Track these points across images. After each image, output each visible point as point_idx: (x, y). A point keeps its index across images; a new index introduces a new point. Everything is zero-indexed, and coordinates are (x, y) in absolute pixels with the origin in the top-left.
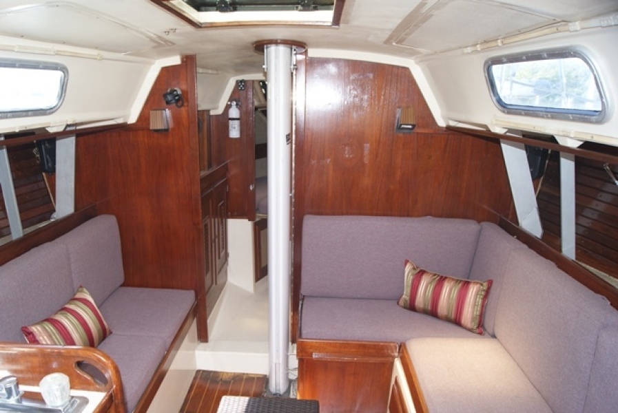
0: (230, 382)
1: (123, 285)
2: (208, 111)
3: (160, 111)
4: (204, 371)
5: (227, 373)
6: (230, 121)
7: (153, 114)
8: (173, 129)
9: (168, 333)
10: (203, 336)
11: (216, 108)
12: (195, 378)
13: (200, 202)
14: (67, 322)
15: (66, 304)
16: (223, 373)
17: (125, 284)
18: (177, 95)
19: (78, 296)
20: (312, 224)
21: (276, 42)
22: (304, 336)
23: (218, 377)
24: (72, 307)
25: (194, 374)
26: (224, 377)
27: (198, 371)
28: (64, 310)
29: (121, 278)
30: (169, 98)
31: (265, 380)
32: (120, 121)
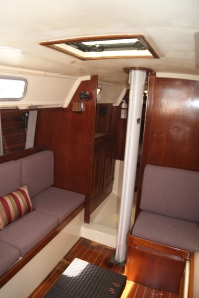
0: (95, 248)
1: (52, 186)
2: (112, 104)
3: (77, 103)
4: (84, 238)
5: (96, 243)
6: (122, 110)
7: (75, 104)
8: (84, 112)
10: (87, 220)
11: (116, 103)
12: (78, 241)
13: (93, 150)
14: (9, 201)
15: (15, 191)
16: (94, 242)
17: (53, 186)
18: (86, 95)
19: (21, 188)
20: (149, 170)
21: (134, 68)
22: (133, 234)
23: (90, 243)
24: (15, 193)
25: (78, 239)
26: (93, 245)
27: (81, 238)
28: (11, 194)
30: (82, 96)
31: (113, 251)
32: (60, 106)
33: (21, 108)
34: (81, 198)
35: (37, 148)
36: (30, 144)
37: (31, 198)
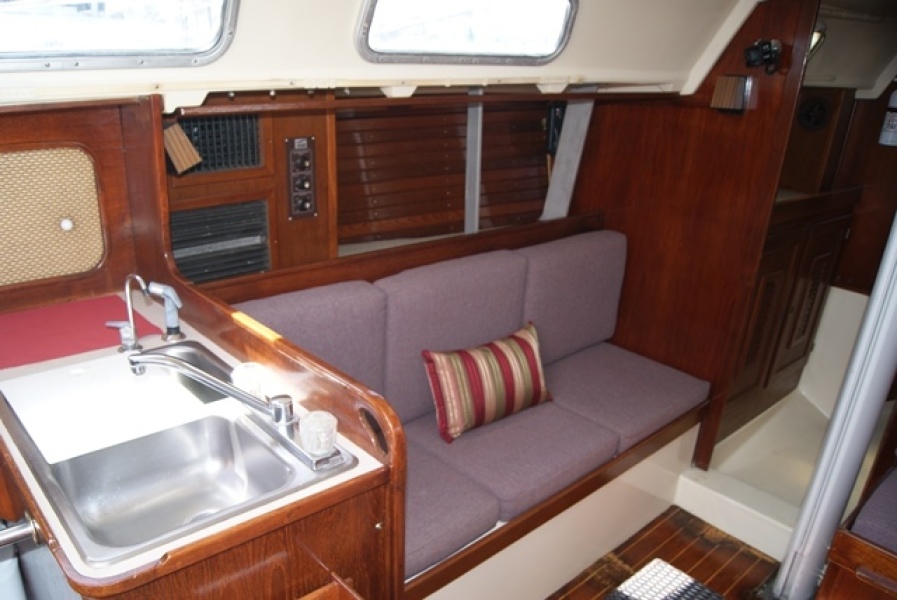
0: (713, 545)
1: (607, 341)
2: (852, 91)
3: (732, 80)
4: (683, 511)
5: (717, 530)
6: (888, 113)
7: (724, 83)
8: (752, 112)
9: (628, 431)
10: (702, 458)
11: (869, 87)
12: (664, 515)
14: (485, 364)
15: (503, 340)
16: (711, 527)
17: (610, 341)
18: (769, 52)
19: (521, 334)
22: (855, 528)
23: (700, 529)
24: (502, 346)
25: (663, 508)
26: (709, 534)
27: (674, 508)
28: (491, 346)
29: (609, 329)
30: (754, 56)
31: (772, 568)
32: (669, 89)
33: (547, 89)
34: (695, 391)
35: (578, 222)
36: (556, 205)
37: (545, 366)
